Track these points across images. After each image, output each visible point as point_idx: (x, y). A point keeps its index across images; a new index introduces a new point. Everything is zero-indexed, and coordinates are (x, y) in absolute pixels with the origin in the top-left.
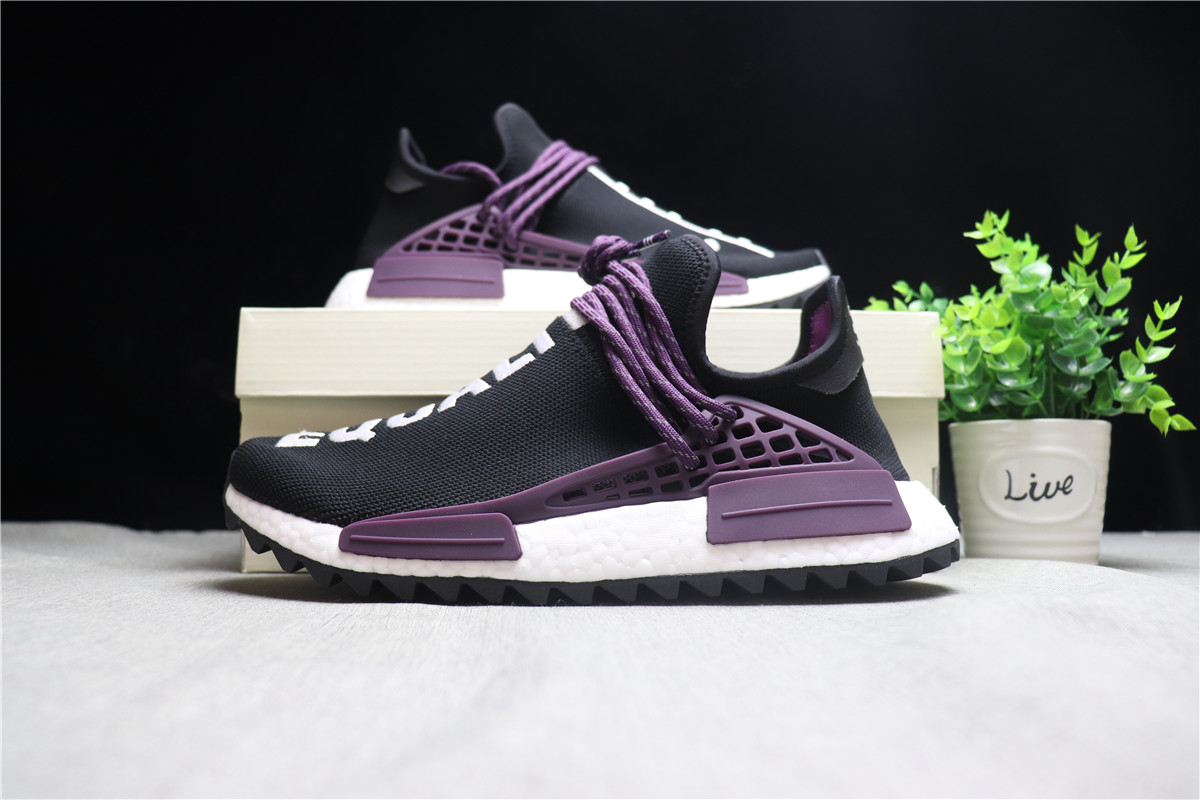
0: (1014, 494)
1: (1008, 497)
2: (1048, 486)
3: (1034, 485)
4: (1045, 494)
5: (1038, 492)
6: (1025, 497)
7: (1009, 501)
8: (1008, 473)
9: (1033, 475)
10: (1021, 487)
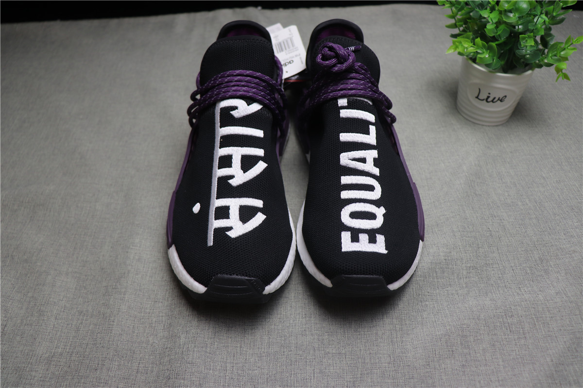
0: (480, 97)
1: (477, 97)
2: (495, 98)
3: (488, 97)
4: (492, 101)
5: (490, 100)
6: (483, 100)
7: (477, 99)
8: (480, 89)
9: (489, 94)
10: (483, 96)
